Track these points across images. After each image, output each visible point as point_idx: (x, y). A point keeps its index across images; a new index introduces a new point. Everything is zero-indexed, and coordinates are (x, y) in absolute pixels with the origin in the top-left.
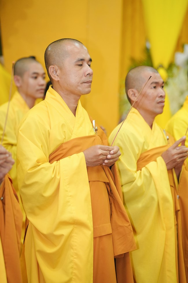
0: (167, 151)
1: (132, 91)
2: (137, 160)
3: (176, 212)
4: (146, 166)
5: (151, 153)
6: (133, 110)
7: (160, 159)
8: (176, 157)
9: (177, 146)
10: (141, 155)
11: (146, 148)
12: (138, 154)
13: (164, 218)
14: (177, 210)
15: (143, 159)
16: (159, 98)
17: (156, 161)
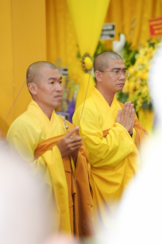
0: (62, 140)
1: (32, 85)
2: (34, 150)
3: (73, 195)
4: (43, 155)
5: (48, 143)
6: (33, 102)
7: (55, 148)
8: (69, 145)
9: (71, 135)
10: (38, 145)
11: (43, 138)
12: (35, 145)
13: (59, 202)
14: (73, 193)
15: (40, 149)
16: (56, 93)
17: (52, 150)
